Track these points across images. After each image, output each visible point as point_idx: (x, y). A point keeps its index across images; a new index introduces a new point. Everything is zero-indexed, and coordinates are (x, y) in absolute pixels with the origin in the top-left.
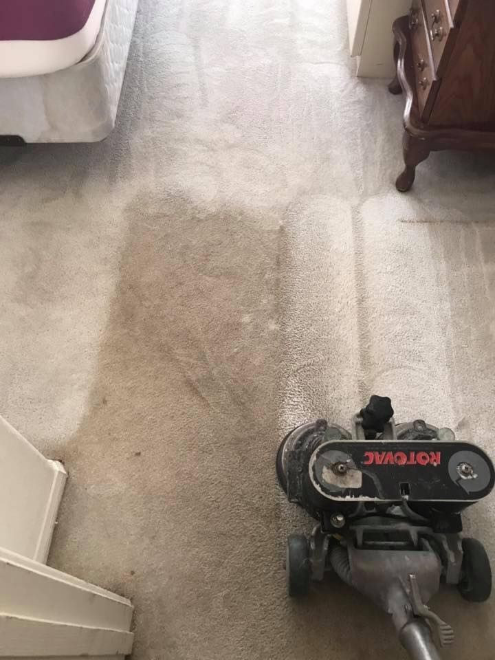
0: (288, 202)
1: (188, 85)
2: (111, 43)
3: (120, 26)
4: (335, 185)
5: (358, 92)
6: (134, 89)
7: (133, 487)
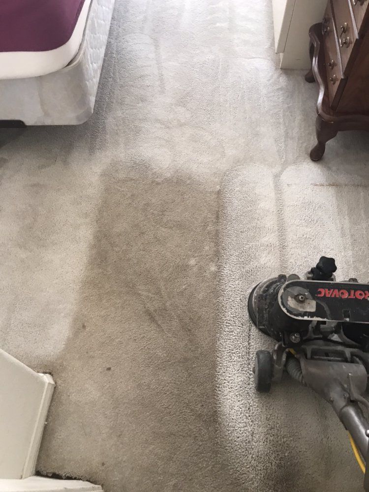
0: (225, 169)
1: (150, 76)
2: (90, 49)
3: (98, 35)
4: (262, 155)
5: (281, 81)
6: (109, 80)
7: (104, 395)
